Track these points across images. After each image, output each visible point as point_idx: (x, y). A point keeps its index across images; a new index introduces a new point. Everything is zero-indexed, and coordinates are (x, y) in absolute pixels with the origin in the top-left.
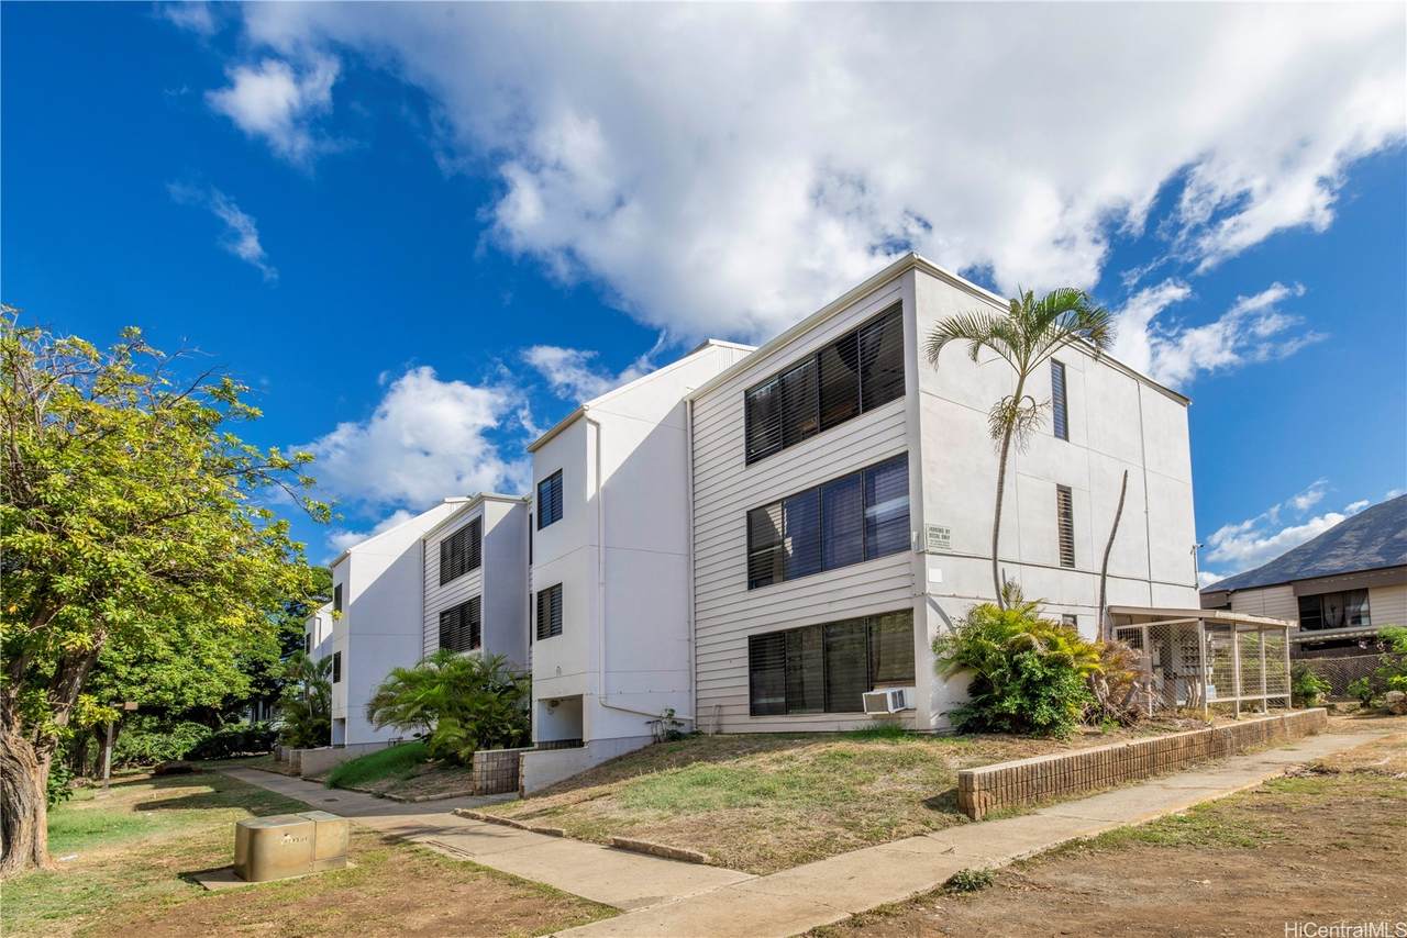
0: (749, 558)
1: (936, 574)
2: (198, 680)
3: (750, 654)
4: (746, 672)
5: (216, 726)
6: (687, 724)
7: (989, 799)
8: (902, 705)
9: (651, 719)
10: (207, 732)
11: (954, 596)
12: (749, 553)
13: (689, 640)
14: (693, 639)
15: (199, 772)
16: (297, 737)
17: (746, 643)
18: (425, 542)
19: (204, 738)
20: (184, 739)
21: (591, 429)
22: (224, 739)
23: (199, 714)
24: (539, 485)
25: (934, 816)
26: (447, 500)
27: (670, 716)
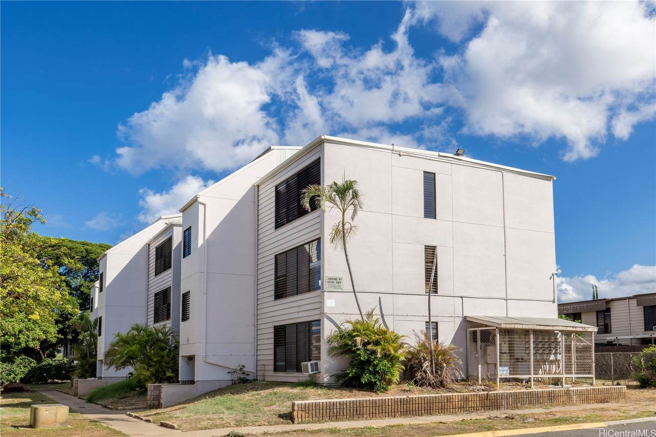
0: (275, 282)
1: (331, 302)
2: (28, 330)
3: (275, 336)
4: (272, 346)
5: (39, 360)
6: (251, 374)
7: (303, 415)
8: (318, 370)
9: (231, 371)
10: (34, 364)
11: (343, 313)
12: (276, 279)
13: (254, 325)
14: (256, 325)
15: (28, 391)
16: (80, 371)
17: (272, 330)
18: (149, 245)
19: (32, 368)
20: (21, 368)
21: (201, 207)
22: (44, 370)
23: (28, 351)
24: (184, 232)
25: (281, 420)
26: (162, 217)
27: (241, 369)
